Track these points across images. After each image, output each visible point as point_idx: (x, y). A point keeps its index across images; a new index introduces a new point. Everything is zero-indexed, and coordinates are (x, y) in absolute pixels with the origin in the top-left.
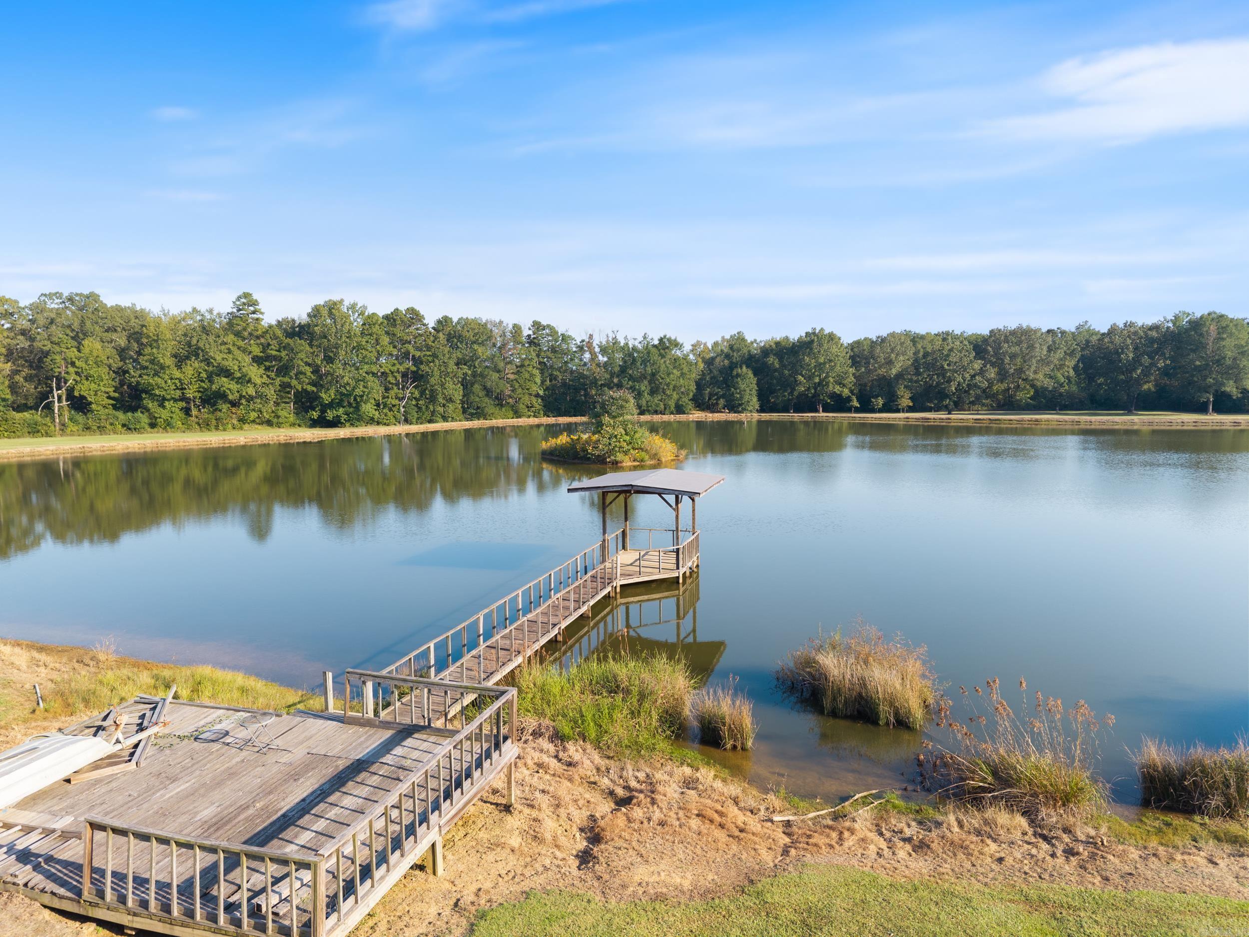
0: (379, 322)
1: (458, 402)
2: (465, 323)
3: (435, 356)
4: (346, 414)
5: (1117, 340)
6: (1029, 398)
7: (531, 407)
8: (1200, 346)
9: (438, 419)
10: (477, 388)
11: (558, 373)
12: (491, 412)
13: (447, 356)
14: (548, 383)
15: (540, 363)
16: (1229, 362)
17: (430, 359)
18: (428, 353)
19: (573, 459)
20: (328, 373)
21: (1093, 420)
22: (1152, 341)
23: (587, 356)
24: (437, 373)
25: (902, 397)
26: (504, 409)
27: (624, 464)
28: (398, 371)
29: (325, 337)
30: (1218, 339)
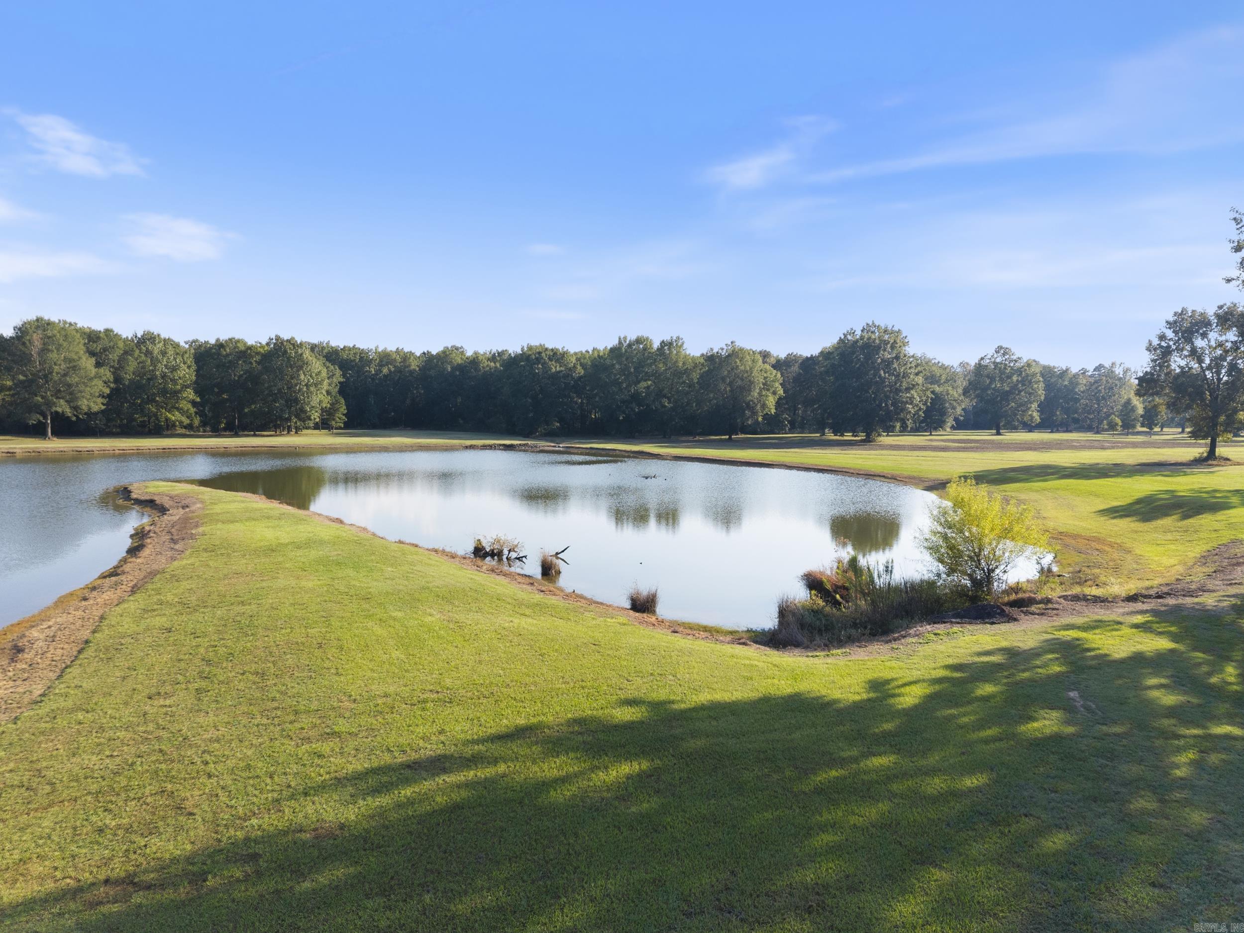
16: (57, 378)
30: (44, 350)
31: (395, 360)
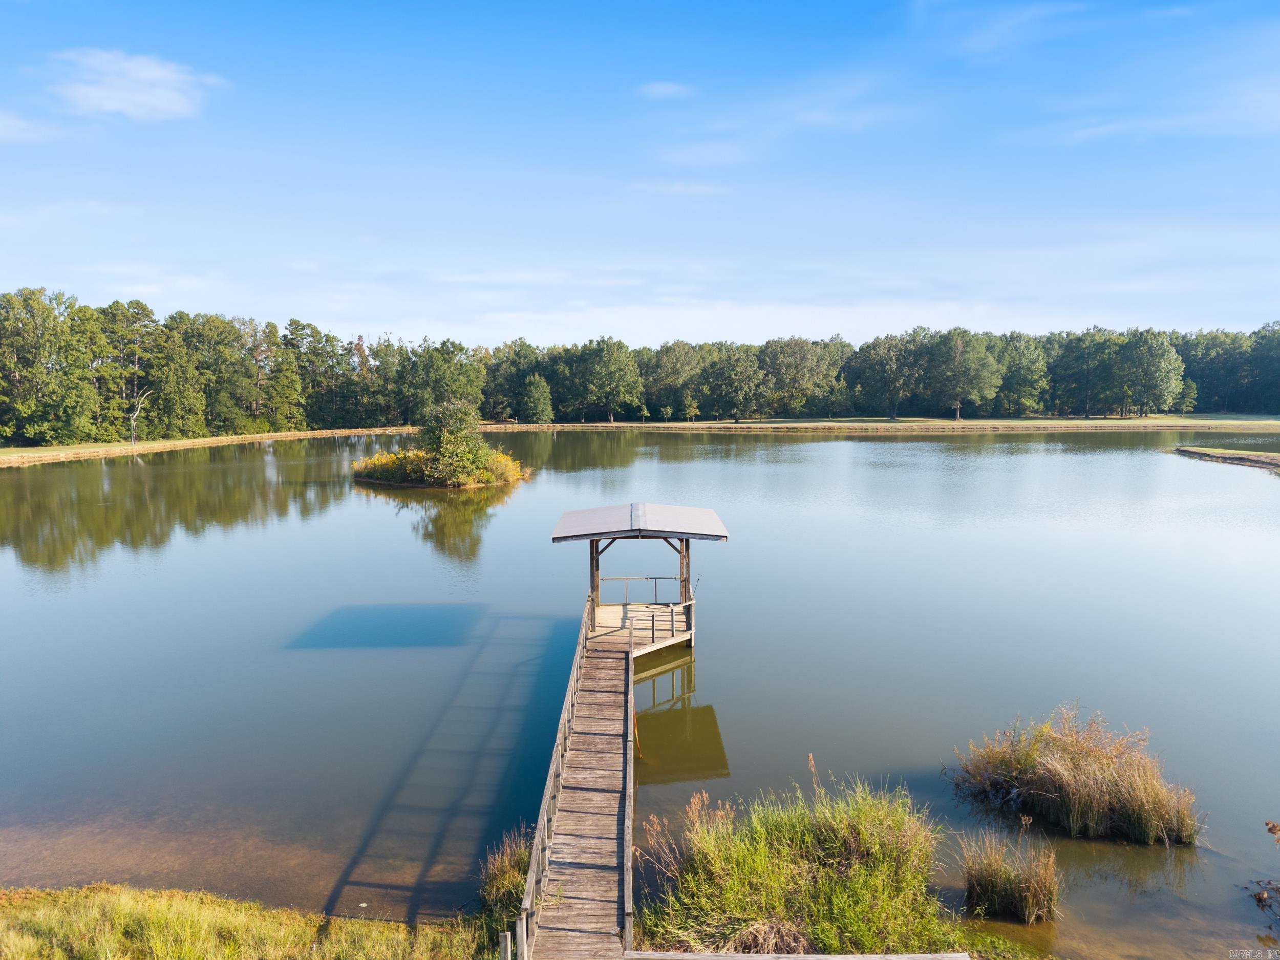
0: (95, 317)
1: (201, 413)
2: (209, 321)
3: (170, 358)
4: (53, 430)
5: (882, 351)
6: (801, 406)
7: (291, 418)
8: (949, 359)
9: (175, 433)
10: (224, 396)
11: (322, 379)
12: (243, 424)
13: (186, 359)
14: (310, 390)
15: (300, 367)
16: (973, 373)
17: (163, 362)
18: (160, 355)
19: (400, 483)
20: (24, 378)
21: (879, 428)
22: (909, 352)
23: (356, 360)
24: (172, 379)
25: (690, 406)
26: (258, 421)
27: (468, 487)
28: (121, 377)
29: (18, 334)
30: (964, 352)
31: (1224, 342)
